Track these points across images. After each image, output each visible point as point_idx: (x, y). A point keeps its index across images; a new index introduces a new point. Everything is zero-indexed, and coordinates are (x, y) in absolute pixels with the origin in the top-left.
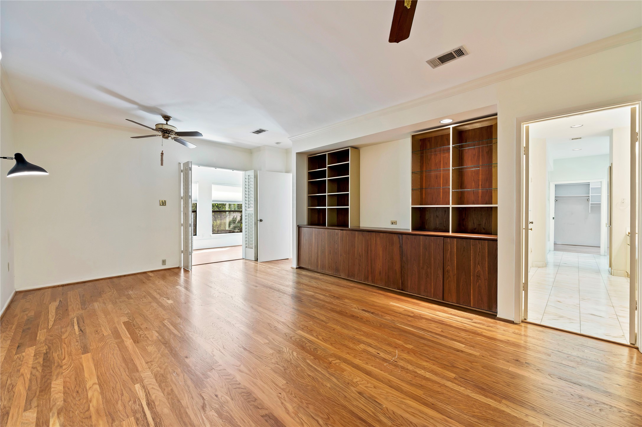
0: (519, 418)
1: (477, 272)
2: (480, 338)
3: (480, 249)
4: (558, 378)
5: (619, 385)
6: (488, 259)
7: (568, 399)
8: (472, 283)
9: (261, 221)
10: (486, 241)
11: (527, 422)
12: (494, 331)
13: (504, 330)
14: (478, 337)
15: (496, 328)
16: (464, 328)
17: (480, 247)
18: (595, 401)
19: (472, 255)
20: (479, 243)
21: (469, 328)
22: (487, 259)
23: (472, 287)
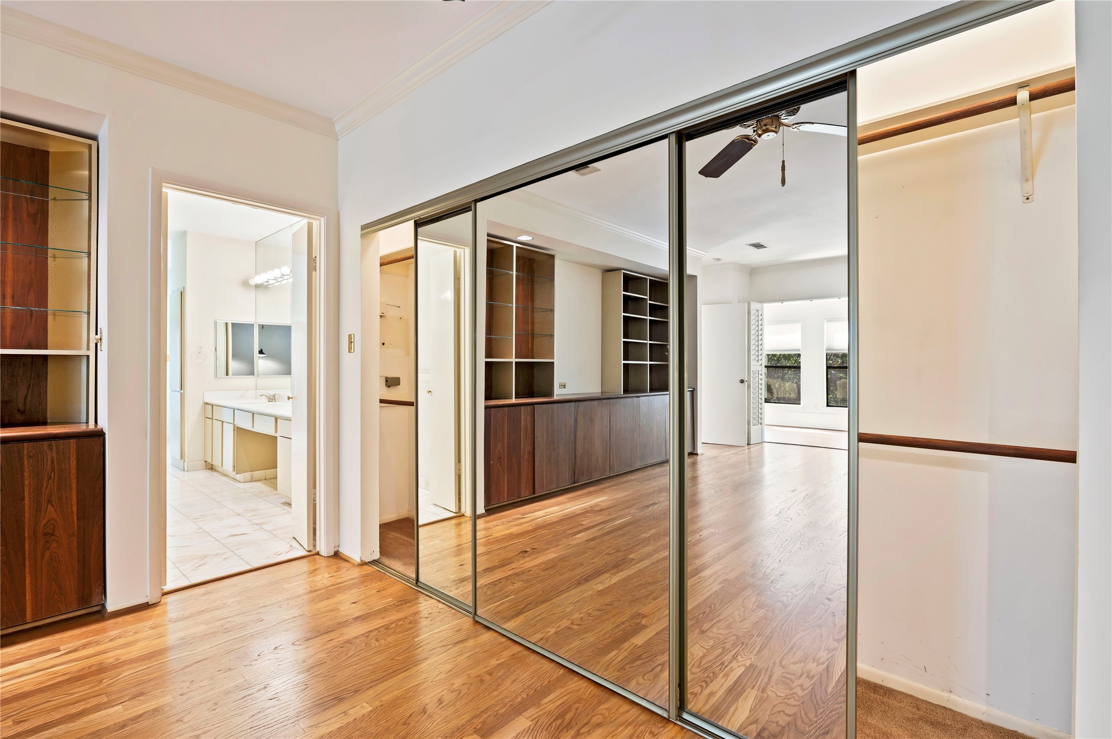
0: (345, 725)
1: (46, 524)
2: (128, 670)
3: (53, 462)
4: (306, 640)
5: (355, 603)
6: (77, 483)
7: (346, 655)
8: (27, 560)
9: (742, 381)
10: (73, 441)
11: (356, 720)
12: (136, 642)
13: (153, 628)
14: (124, 671)
15: (130, 634)
16: (66, 677)
17: (52, 458)
18: (363, 635)
19: (27, 483)
20: (51, 449)
21: (75, 669)
22: (74, 485)
23: (27, 570)
